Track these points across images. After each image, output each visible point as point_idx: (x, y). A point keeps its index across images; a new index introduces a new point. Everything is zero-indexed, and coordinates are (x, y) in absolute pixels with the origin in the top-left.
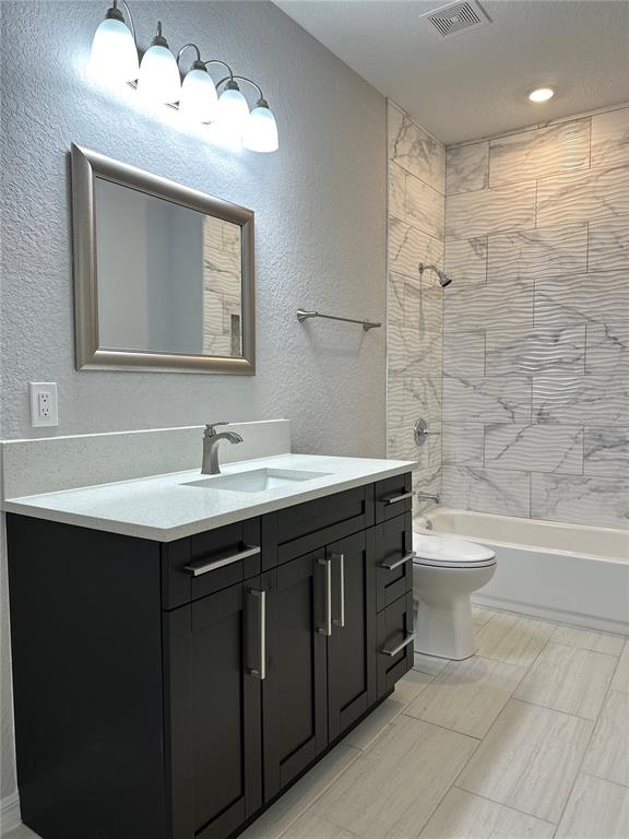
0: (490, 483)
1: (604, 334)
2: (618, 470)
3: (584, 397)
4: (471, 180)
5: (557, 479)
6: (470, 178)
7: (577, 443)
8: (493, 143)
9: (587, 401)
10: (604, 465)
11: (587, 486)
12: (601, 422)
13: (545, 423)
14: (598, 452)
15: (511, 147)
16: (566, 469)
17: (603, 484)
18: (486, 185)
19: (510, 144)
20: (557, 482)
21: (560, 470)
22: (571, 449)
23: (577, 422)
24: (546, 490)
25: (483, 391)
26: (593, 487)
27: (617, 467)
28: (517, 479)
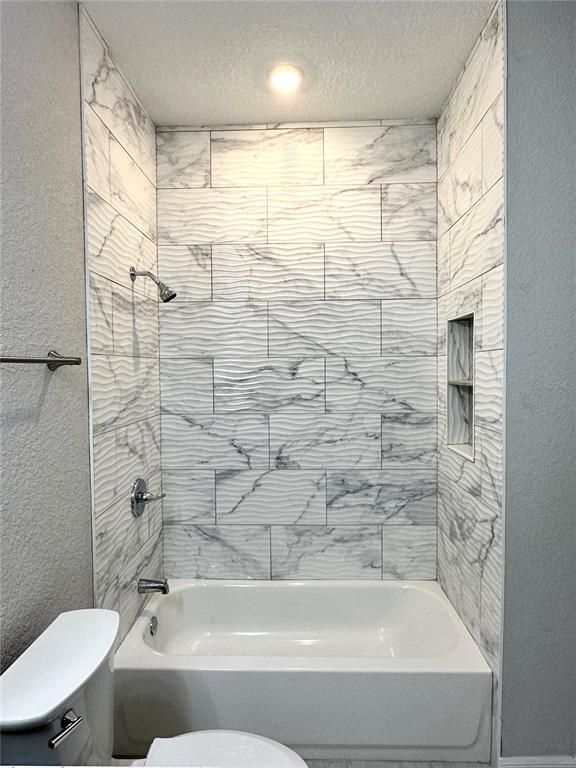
0: (224, 543)
1: (343, 369)
2: (362, 517)
3: (325, 438)
4: (190, 174)
5: (299, 531)
6: (187, 171)
7: (319, 489)
8: (215, 135)
9: (328, 442)
10: (347, 512)
11: (331, 537)
12: (344, 465)
13: (285, 468)
14: (342, 499)
15: (236, 144)
16: (308, 520)
17: (348, 533)
18: (208, 184)
19: (235, 141)
20: (299, 534)
21: (301, 522)
22: (313, 497)
23: (319, 466)
24: (288, 545)
25: (212, 432)
26: (338, 537)
27: (360, 514)
28: (255, 535)
